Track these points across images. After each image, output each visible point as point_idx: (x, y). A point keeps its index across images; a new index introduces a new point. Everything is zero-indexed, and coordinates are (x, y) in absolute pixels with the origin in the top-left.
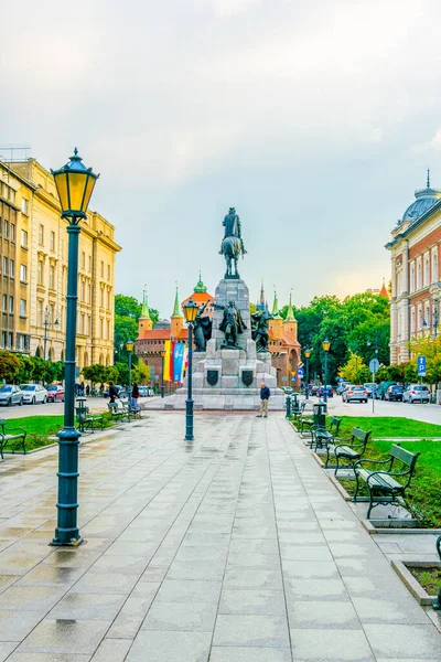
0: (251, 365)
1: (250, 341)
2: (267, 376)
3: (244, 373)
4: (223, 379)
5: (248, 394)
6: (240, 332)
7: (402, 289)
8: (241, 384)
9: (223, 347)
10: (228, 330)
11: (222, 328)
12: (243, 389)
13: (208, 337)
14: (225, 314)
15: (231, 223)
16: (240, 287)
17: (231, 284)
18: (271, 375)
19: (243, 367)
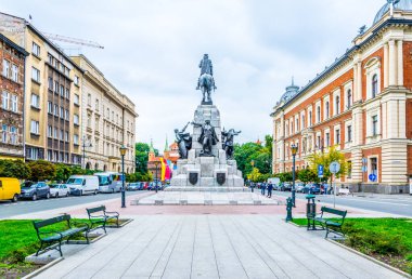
0: (224, 169)
1: (221, 151)
2: (236, 177)
3: (218, 174)
4: (201, 179)
5: (222, 191)
6: (214, 144)
7: (280, 135)
8: (216, 183)
9: (201, 155)
10: (205, 141)
11: (200, 141)
12: (217, 187)
13: (189, 148)
14: (203, 130)
15: (206, 65)
16: (213, 110)
17: (207, 108)
18: (238, 176)
19: (217, 169)
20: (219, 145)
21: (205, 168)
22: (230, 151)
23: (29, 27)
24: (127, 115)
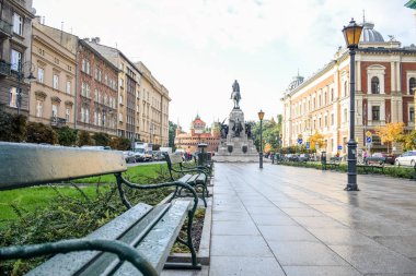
0: (246, 145)
3: (243, 147)
6: (241, 131)
8: (242, 152)
9: (234, 137)
10: (236, 130)
11: (234, 129)
12: (243, 154)
13: (227, 133)
14: (235, 124)
15: (236, 87)
16: (240, 112)
17: (236, 111)
18: (254, 149)
19: (243, 144)
20: (244, 132)
21: (236, 143)
22: (249, 135)
23: (121, 55)
24: (164, 100)
